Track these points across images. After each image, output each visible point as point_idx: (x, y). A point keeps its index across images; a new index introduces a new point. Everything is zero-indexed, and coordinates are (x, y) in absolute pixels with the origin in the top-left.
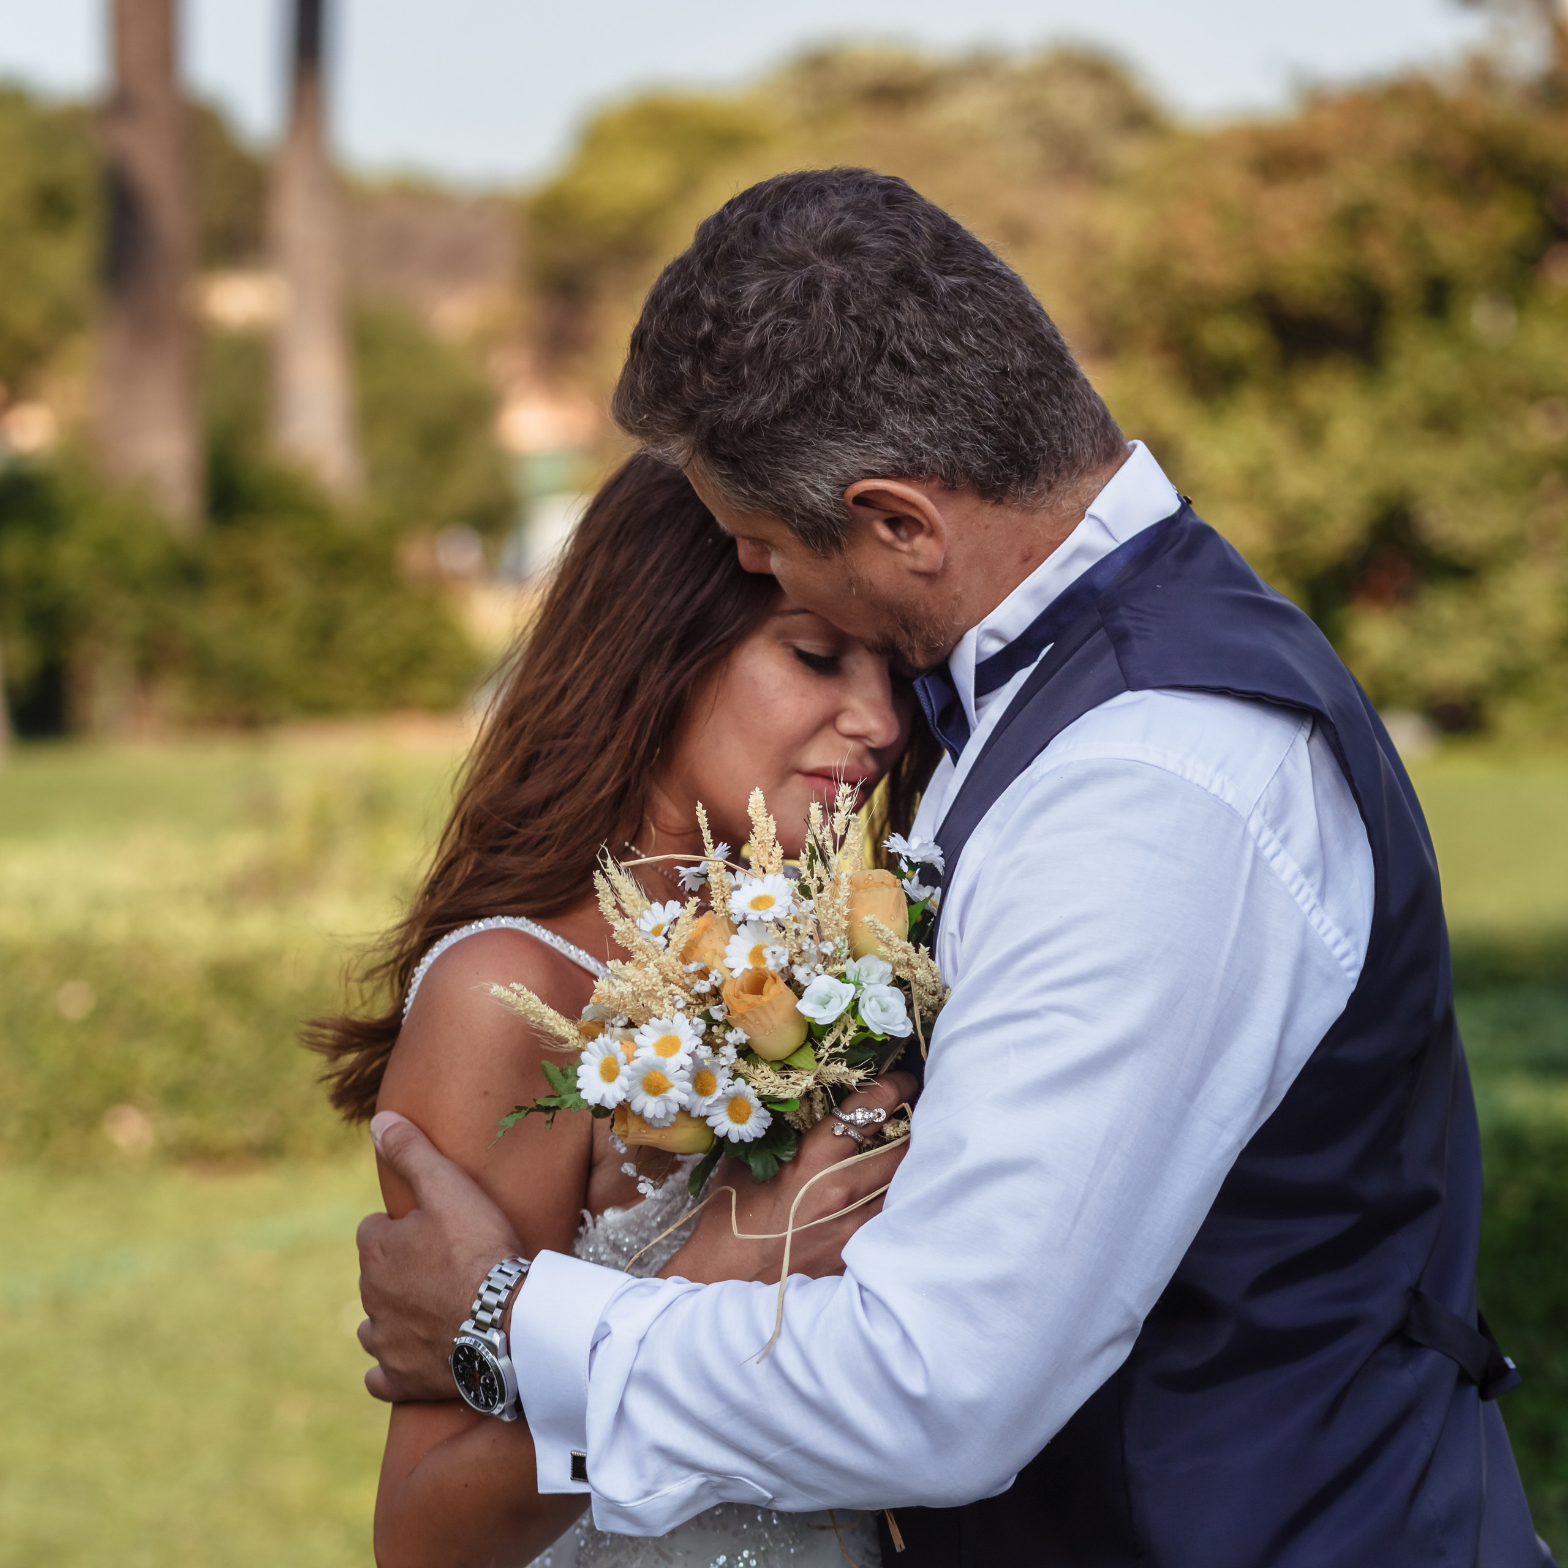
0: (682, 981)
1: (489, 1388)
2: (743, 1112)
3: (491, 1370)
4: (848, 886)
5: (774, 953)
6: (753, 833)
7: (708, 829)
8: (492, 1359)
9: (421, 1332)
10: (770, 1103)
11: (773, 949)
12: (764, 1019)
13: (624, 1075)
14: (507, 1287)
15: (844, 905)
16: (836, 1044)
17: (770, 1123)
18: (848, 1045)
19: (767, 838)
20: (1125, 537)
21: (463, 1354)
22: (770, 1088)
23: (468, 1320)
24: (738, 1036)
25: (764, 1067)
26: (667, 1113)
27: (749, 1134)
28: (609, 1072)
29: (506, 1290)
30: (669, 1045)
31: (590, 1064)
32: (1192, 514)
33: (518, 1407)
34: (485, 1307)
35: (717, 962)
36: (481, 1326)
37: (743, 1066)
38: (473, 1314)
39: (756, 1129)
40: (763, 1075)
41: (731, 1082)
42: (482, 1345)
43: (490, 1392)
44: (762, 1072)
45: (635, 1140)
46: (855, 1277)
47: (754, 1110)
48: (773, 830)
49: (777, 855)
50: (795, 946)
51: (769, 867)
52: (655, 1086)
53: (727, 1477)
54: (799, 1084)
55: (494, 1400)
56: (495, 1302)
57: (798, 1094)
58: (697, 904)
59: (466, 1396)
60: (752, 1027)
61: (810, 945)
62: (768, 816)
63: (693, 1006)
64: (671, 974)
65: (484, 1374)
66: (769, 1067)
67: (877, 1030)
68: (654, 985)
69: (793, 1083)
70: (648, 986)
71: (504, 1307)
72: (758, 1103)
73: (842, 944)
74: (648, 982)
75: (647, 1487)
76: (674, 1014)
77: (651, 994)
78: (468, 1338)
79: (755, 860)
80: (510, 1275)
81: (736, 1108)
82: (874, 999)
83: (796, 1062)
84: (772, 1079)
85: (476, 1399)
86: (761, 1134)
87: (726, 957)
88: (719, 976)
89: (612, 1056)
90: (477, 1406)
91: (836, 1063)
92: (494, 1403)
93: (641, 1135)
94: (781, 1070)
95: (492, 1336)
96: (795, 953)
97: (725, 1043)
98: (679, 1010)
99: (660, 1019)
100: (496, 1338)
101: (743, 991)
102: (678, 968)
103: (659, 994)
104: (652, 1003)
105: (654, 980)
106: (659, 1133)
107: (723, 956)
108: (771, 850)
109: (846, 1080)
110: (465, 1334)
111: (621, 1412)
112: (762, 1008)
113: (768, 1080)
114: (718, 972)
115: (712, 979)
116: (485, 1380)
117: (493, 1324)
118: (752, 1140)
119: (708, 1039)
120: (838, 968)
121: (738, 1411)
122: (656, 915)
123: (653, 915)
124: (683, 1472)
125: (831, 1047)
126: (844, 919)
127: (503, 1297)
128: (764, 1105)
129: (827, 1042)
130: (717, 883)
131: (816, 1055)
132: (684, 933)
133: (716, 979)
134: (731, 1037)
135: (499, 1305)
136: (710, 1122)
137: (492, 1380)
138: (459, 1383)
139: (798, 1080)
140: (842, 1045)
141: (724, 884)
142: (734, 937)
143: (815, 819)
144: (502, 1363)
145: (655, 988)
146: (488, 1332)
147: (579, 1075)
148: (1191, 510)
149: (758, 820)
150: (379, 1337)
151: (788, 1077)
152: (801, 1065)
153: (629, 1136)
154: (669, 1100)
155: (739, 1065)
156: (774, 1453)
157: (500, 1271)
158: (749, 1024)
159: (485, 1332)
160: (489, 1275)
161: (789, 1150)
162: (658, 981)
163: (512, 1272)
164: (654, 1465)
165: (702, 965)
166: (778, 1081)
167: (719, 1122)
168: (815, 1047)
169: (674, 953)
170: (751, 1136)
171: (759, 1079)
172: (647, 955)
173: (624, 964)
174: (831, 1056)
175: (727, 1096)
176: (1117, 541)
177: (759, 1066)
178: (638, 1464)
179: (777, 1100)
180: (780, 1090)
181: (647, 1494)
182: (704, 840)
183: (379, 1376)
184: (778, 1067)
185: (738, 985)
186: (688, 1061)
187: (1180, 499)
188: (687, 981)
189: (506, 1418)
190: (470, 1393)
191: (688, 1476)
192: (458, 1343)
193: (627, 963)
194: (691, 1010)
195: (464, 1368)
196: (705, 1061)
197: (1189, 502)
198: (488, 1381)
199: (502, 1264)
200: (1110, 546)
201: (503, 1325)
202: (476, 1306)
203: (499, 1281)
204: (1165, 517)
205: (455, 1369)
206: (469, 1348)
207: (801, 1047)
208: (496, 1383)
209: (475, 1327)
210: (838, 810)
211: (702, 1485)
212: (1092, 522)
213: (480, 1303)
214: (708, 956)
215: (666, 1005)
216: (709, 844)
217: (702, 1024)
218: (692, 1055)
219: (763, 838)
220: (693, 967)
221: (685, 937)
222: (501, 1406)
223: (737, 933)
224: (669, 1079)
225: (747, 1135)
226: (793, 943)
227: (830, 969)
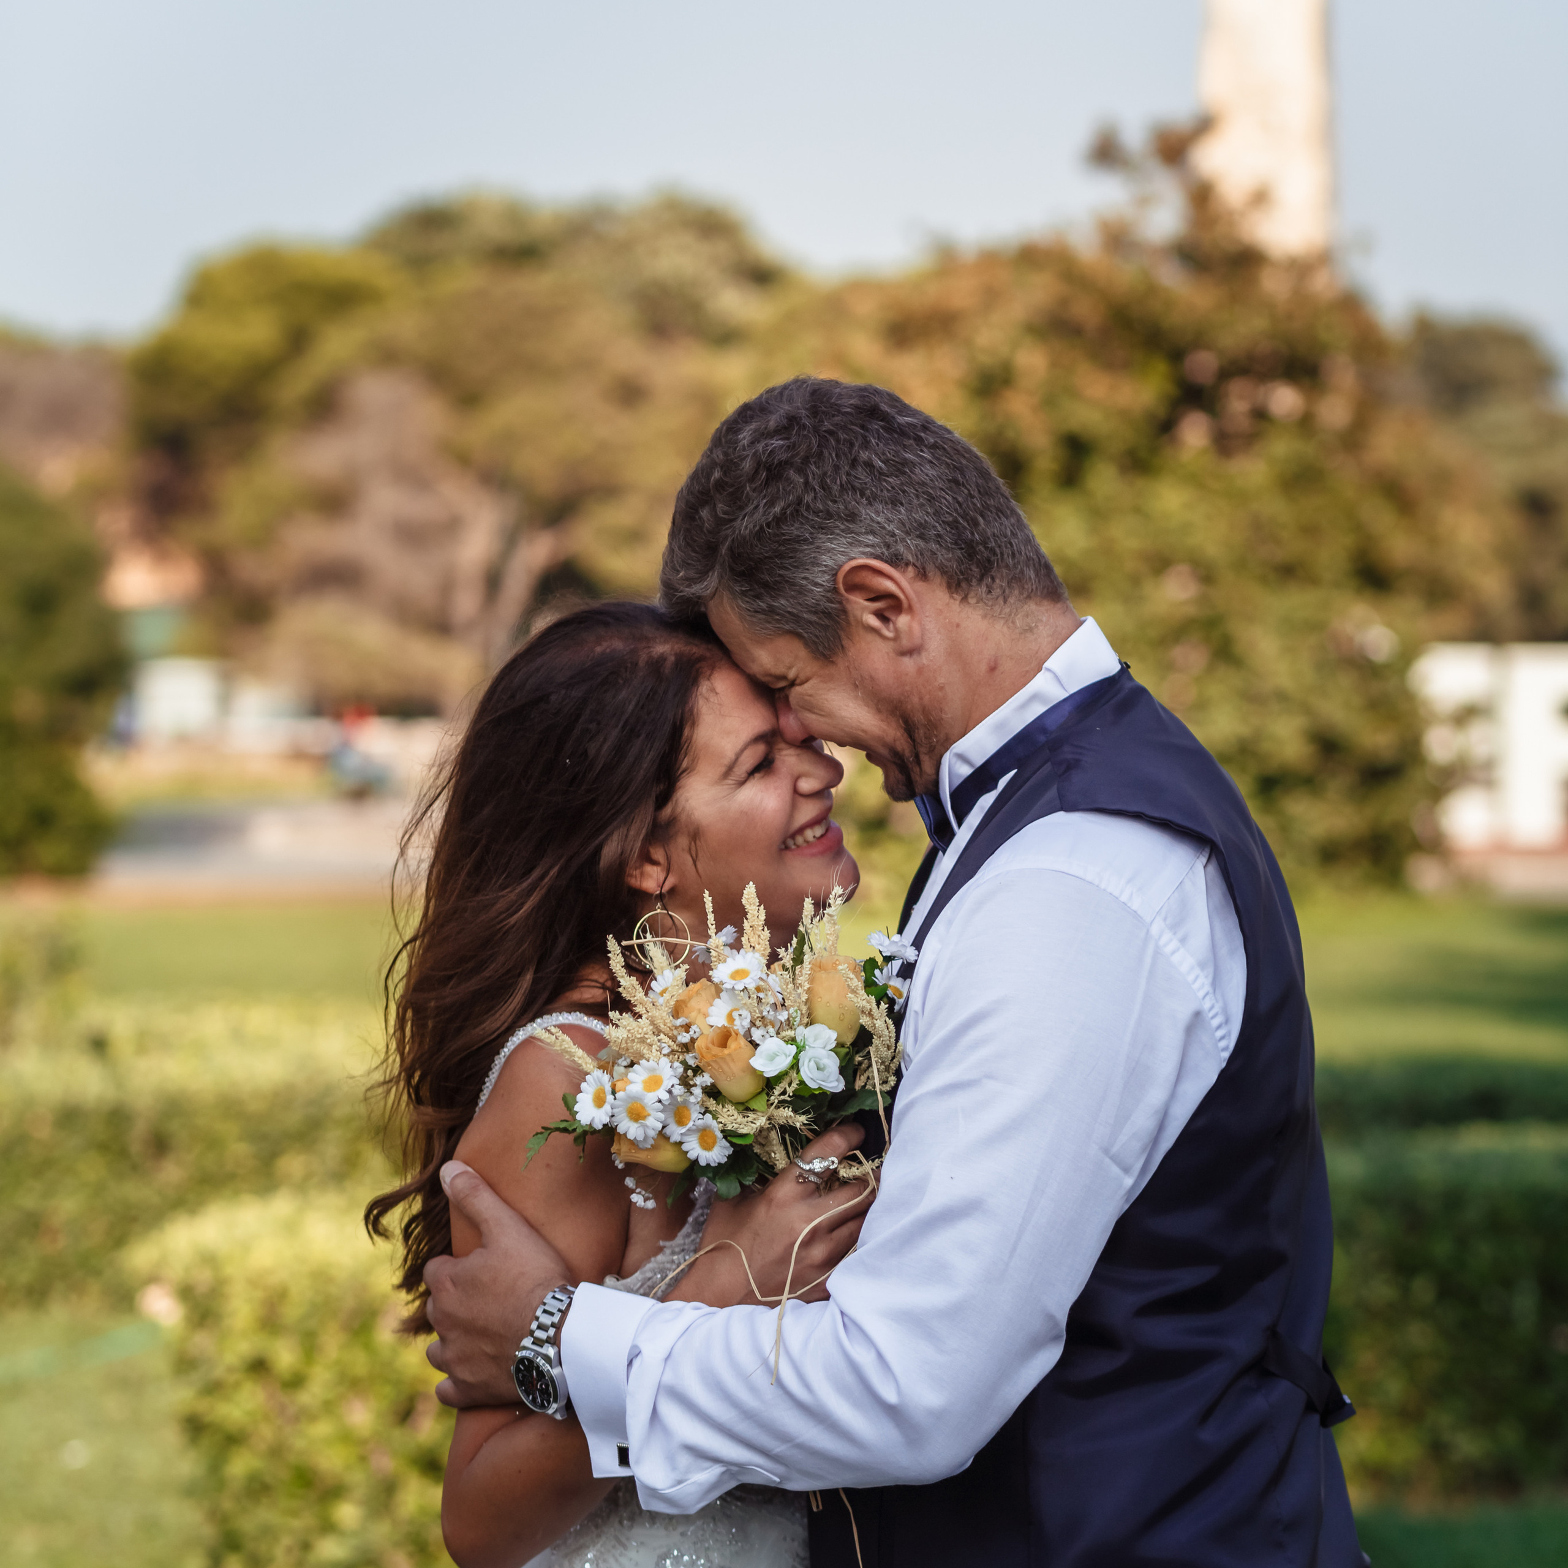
0: (671, 1032)
1: (545, 1393)
2: (710, 1141)
3: (547, 1378)
4: (809, 966)
5: (740, 1015)
6: (747, 919)
7: (712, 912)
8: (548, 1370)
9: (489, 1349)
10: (730, 1136)
11: (741, 1012)
12: (725, 1067)
13: (609, 1103)
14: (559, 1310)
15: (805, 981)
16: (784, 1093)
17: (731, 1152)
18: (791, 1094)
19: (757, 923)
20: (1074, 689)
21: (524, 1364)
22: (734, 1124)
23: (527, 1337)
24: (705, 1079)
25: (730, 1106)
26: (646, 1138)
27: (714, 1159)
28: (599, 1102)
29: (558, 1313)
30: (653, 1082)
31: (587, 1093)
32: (1130, 678)
33: (569, 1407)
34: (541, 1327)
35: (699, 1020)
36: (538, 1342)
37: (711, 1103)
38: (532, 1333)
39: (719, 1156)
40: (729, 1113)
41: (701, 1116)
42: (539, 1358)
43: (546, 1396)
44: (729, 1111)
45: (629, 1158)
46: (838, 1306)
47: (718, 1140)
48: (763, 917)
49: (765, 938)
50: (757, 1011)
51: (757, 947)
52: (637, 1115)
53: (742, 1467)
54: (755, 1123)
55: (549, 1403)
56: (550, 1323)
57: (754, 1131)
58: (686, 970)
59: (526, 1399)
60: (716, 1073)
61: (769, 1012)
62: (759, 906)
63: (678, 1054)
64: (662, 1026)
65: (540, 1381)
66: (733, 1107)
67: (812, 1085)
68: (645, 1034)
69: (752, 1122)
70: (641, 1034)
71: (558, 1326)
72: (720, 1135)
73: (796, 1014)
74: (640, 1031)
75: (679, 1478)
76: (660, 1058)
77: (643, 1040)
78: (528, 1352)
79: (745, 940)
80: (562, 1301)
81: (705, 1138)
82: (813, 1060)
83: (753, 1105)
84: (735, 1117)
85: (534, 1401)
86: (724, 1160)
87: (708, 1016)
88: (697, 1030)
89: (602, 1088)
90: (535, 1407)
91: (784, 1108)
92: (548, 1405)
93: (631, 1154)
94: (743, 1110)
95: (547, 1350)
96: (758, 1017)
97: (695, 1085)
98: (664, 1055)
99: (648, 1061)
100: (551, 1351)
101: (713, 1044)
102: (669, 1021)
103: (649, 1041)
104: (644, 1049)
105: (645, 1029)
106: (646, 1153)
107: (706, 1015)
108: (759, 933)
109: (793, 1123)
110: (525, 1348)
111: (655, 1411)
112: (723, 1059)
113: (730, 1117)
114: (697, 1027)
115: (692, 1032)
116: (541, 1386)
117: (548, 1341)
118: (717, 1165)
119: (685, 1082)
120: (790, 1033)
121: (748, 1415)
122: (666, 979)
123: (664, 979)
124: (707, 1464)
125: (780, 1095)
126: (805, 993)
127: (556, 1319)
128: (725, 1137)
129: (777, 1092)
130: (715, 957)
131: (768, 1100)
132: (675, 993)
133: (695, 1032)
134: (698, 1080)
135: (553, 1325)
136: (685, 1147)
137: (547, 1386)
138: (520, 1388)
139: (755, 1119)
140: (788, 1094)
141: (720, 958)
142: (717, 1001)
143: (807, 911)
144: (555, 1372)
145: (646, 1036)
146: (544, 1347)
147: (577, 1100)
148: (1129, 673)
149: (750, 908)
150: (450, 1354)
151: (748, 1117)
152: (755, 1108)
153: (622, 1154)
154: (647, 1126)
155: (709, 1104)
156: (779, 1448)
157: (554, 1297)
158: (714, 1071)
159: (542, 1347)
160: (545, 1301)
161: (749, 1176)
162: (648, 1031)
163: (563, 1298)
164: (684, 1460)
165: (687, 1021)
166: (740, 1119)
167: (691, 1148)
168: (768, 1094)
169: (666, 1009)
170: (715, 1162)
171: (726, 1116)
172: (646, 1008)
173: (621, 1015)
174: (779, 1102)
175: (697, 1127)
176: (1066, 691)
177: (726, 1106)
178: (671, 1459)
179: (737, 1134)
180: (741, 1126)
181: (680, 1482)
182: (708, 921)
183: (449, 1386)
184: (741, 1108)
185: (710, 1039)
186: (665, 1096)
187: (1120, 662)
188: (675, 1032)
189: (558, 1417)
190: (529, 1397)
191: (711, 1467)
192: (519, 1356)
193: (624, 1014)
194: (676, 1056)
195: (524, 1376)
196: (678, 1097)
197: (1128, 667)
198: (544, 1386)
199: (555, 1292)
200: (1062, 695)
201: (555, 1341)
202: (534, 1325)
203: (552, 1305)
204: (1106, 676)
205: (516, 1378)
206: (529, 1359)
207: (760, 1093)
208: (551, 1388)
209: (533, 1343)
210: (830, 906)
211: (724, 1473)
212: (1048, 675)
213: (537, 1323)
214: (693, 1014)
215: (654, 1051)
216: (712, 925)
217: (680, 1068)
218: (670, 1092)
219: (754, 923)
220: (679, 1022)
221: (675, 996)
222: (555, 1406)
223: (720, 998)
224: (647, 1109)
225: (712, 1160)
226: (756, 1009)
227: (783, 1034)
